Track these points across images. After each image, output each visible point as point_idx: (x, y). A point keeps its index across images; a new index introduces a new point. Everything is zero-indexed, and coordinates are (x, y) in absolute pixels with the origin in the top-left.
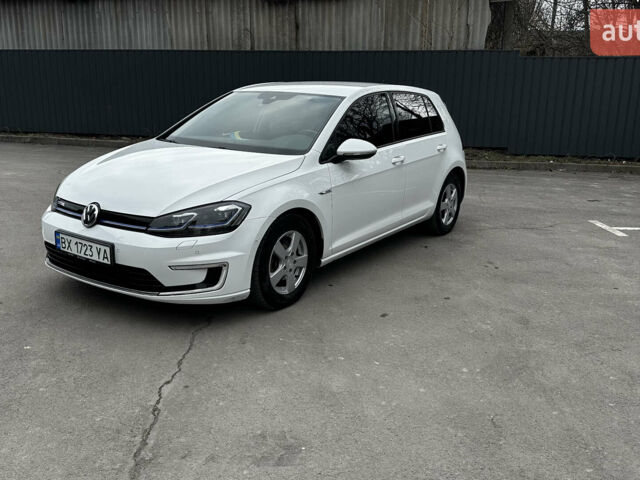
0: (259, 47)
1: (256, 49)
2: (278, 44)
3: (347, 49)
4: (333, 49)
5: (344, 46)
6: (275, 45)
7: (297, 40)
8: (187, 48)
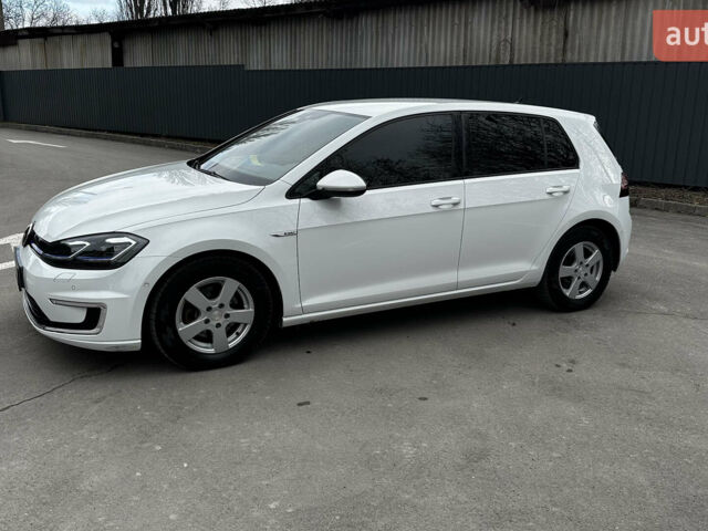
0: (519, 59)
1: (515, 62)
2: (541, 56)
3: (627, 59)
4: (609, 60)
5: (623, 56)
6: (538, 58)
7: (564, 50)
8: (441, 65)
